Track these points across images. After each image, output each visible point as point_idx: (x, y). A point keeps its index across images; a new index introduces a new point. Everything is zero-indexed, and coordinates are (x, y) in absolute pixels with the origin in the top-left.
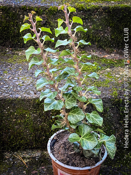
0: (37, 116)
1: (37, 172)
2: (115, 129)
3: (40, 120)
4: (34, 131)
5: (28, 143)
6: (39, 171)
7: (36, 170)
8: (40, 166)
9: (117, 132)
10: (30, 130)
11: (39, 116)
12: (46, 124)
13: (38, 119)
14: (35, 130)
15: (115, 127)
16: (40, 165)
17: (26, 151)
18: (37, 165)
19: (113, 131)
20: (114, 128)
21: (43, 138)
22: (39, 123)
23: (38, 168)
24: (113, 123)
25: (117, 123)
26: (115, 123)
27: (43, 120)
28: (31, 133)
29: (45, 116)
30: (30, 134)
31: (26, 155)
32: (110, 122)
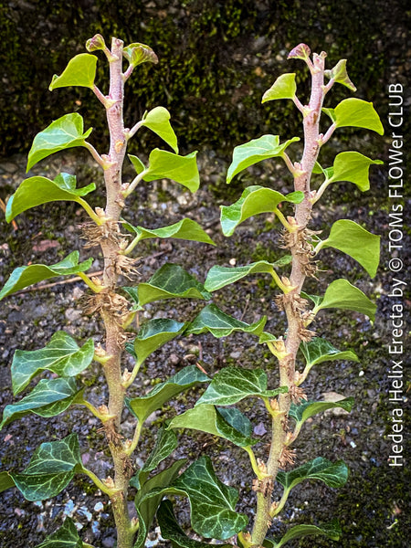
0: (33, 7)
1: (54, 244)
2: (386, 52)
3: (50, 25)
4: (32, 77)
5: (16, 128)
6: (65, 240)
7: (54, 239)
8: (71, 221)
9: (396, 64)
10: (13, 75)
11: (44, 10)
12: (78, 42)
13: (42, 24)
14: (34, 71)
15: (385, 39)
16: (71, 217)
17: (14, 162)
18: (58, 219)
19: (379, 61)
20: (383, 44)
21: (75, 104)
22: (46, 42)
23: (61, 230)
24: (378, 20)
25: (398, 23)
26: (387, 21)
27: (63, 27)
28: (23, 87)
29: (67, 8)
30: (17, 92)
31: (15, 177)
32: (365, 20)
